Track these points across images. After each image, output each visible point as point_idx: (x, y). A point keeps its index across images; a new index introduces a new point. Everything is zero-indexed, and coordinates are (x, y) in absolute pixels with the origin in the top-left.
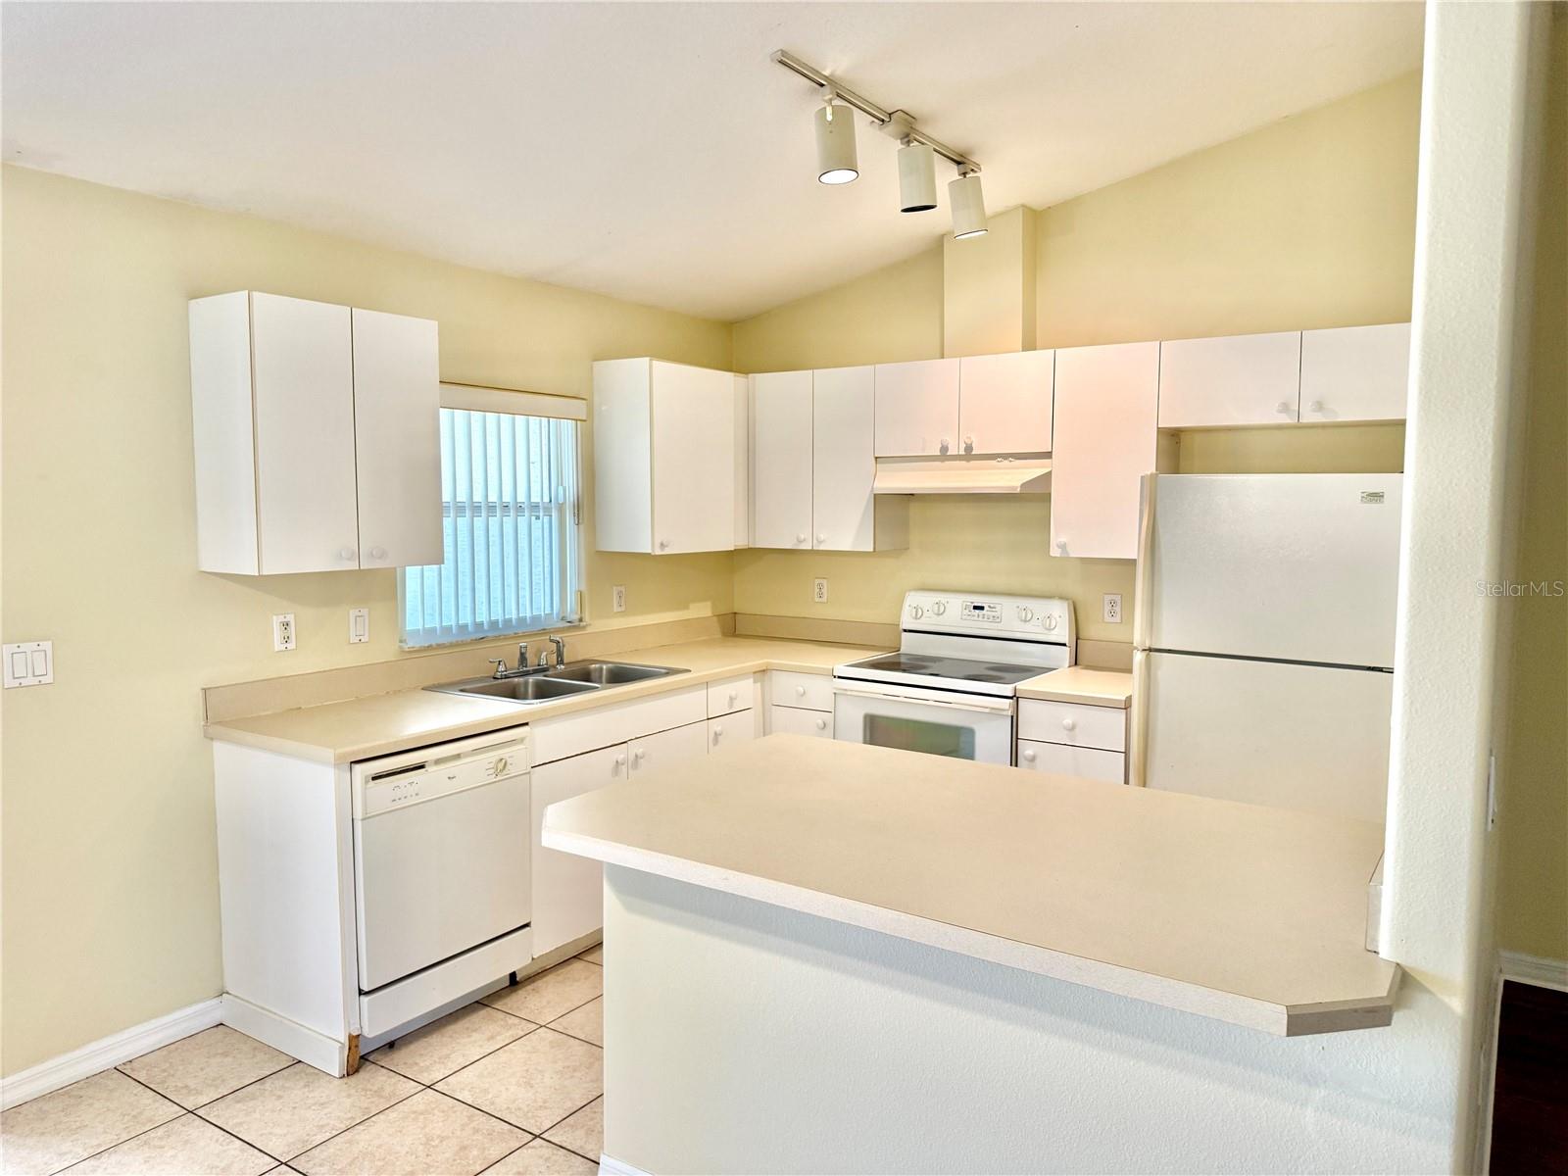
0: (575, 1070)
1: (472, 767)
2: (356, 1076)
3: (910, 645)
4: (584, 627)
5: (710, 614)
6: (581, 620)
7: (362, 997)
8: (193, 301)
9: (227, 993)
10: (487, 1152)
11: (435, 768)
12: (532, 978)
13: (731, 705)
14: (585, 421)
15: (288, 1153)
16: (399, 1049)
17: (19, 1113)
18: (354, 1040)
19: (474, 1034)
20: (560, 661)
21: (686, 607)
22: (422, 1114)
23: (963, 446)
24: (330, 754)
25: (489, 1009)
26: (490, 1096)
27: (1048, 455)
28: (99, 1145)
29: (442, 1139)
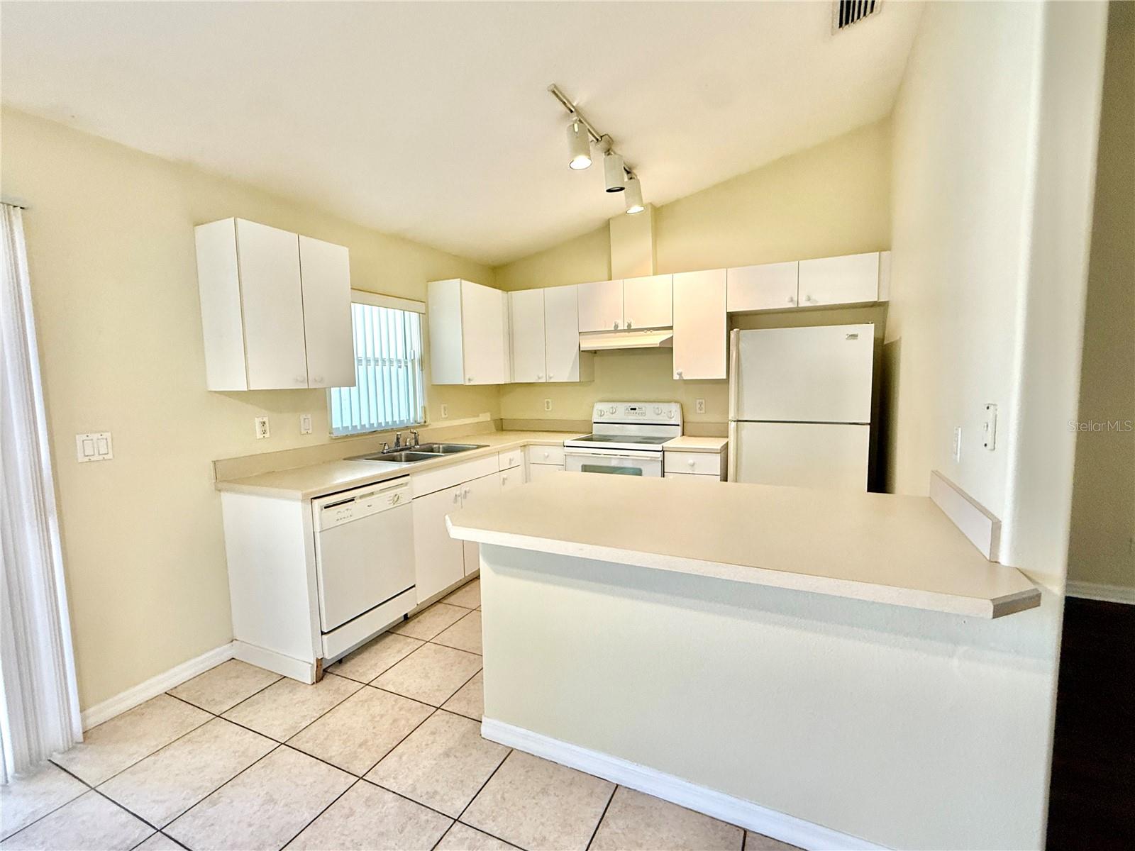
0: (452, 666)
1: (380, 500)
2: (321, 682)
3: (597, 430)
4: (427, 426)
5: (489, 419)
6: (425, 422)
7: (323, 636)
8: (197, 227)
9: (236, 640)
10: (410, 722)
11: (360, 501)
12: (417, 614)
13: (510, 463)
14: (424, 314)
15: (285, 736)
16: (346, 663)
17: (101, 729)
18: (320, 661)
19: (389, 650)
20: (417, 443)
21: (478, 416)
22: (366, 701)
23: (626, 325)
24: (299, 494)
25: (394, 635)
26: (405, 686)
27: (671, 328)
28: (157, 746)
29: (382, 716)
